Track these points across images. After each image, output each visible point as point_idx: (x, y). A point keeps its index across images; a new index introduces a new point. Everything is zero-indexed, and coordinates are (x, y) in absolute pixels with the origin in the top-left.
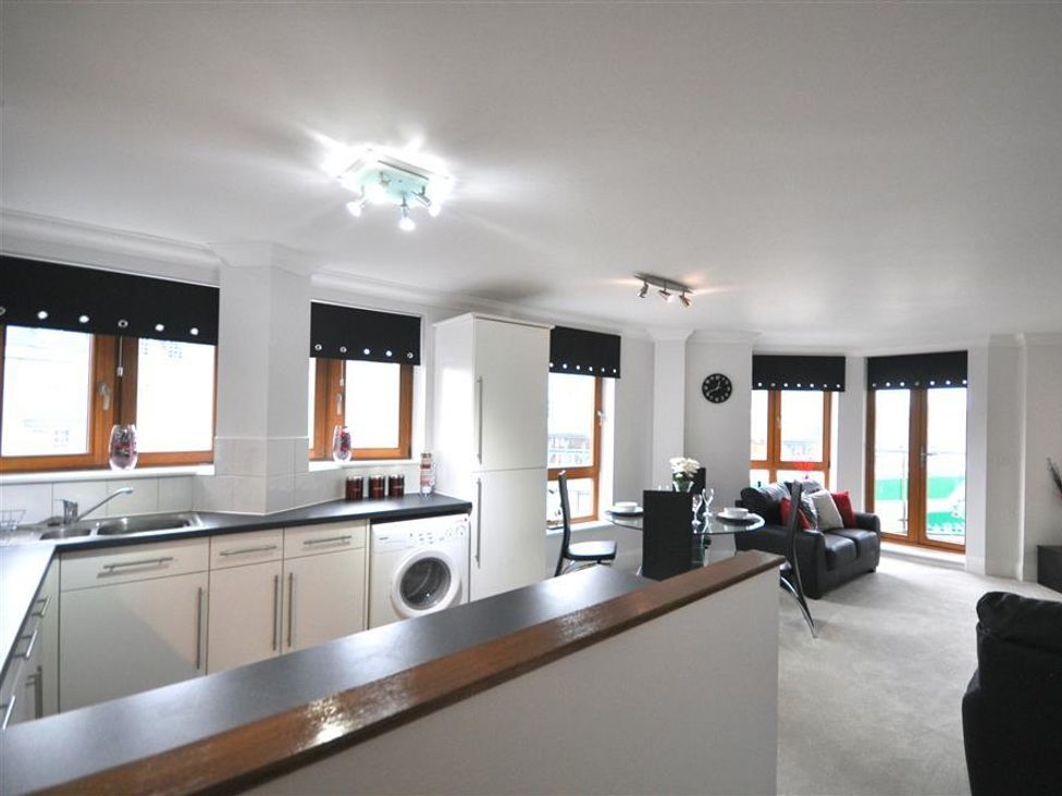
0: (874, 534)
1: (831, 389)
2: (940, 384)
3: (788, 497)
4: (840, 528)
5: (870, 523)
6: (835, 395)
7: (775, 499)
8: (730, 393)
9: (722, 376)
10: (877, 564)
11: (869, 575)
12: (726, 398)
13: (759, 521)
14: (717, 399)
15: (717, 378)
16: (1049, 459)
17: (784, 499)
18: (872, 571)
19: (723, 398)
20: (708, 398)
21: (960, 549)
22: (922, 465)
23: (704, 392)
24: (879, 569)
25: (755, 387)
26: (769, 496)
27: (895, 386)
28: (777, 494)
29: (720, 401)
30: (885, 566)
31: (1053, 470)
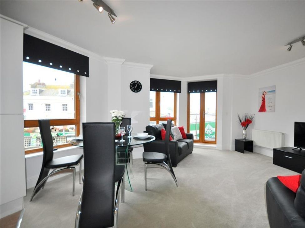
0: (192, 140)
1: (177, 92)
2: (209, 91)
3: (164, 129)
4: (182, 139)
5: (190, 137)
6: (178, 94)
7: (159, 129)
8: (141, 89)
9: (138, 82)
10: (193, 150)
11: (191, 154)
12: (140, 91)
13: (153, 138)
14: (136, 91)
15: (136, 82)
16: (238, 113)
17: (162, 129)
18: (191, 153)
19: (138, 90)
20: (132, 90)
21: (214, 143)
22: (204, 117)
23: (131, 88)
24: (193, 152)
25: (151, 90)
26: (157, 128)
27: (196, 92)
28: (159, 128)
29: (137, 92)
30: (195, 151)
31: (239, 116)
